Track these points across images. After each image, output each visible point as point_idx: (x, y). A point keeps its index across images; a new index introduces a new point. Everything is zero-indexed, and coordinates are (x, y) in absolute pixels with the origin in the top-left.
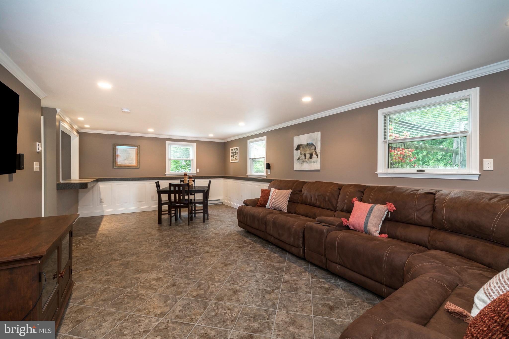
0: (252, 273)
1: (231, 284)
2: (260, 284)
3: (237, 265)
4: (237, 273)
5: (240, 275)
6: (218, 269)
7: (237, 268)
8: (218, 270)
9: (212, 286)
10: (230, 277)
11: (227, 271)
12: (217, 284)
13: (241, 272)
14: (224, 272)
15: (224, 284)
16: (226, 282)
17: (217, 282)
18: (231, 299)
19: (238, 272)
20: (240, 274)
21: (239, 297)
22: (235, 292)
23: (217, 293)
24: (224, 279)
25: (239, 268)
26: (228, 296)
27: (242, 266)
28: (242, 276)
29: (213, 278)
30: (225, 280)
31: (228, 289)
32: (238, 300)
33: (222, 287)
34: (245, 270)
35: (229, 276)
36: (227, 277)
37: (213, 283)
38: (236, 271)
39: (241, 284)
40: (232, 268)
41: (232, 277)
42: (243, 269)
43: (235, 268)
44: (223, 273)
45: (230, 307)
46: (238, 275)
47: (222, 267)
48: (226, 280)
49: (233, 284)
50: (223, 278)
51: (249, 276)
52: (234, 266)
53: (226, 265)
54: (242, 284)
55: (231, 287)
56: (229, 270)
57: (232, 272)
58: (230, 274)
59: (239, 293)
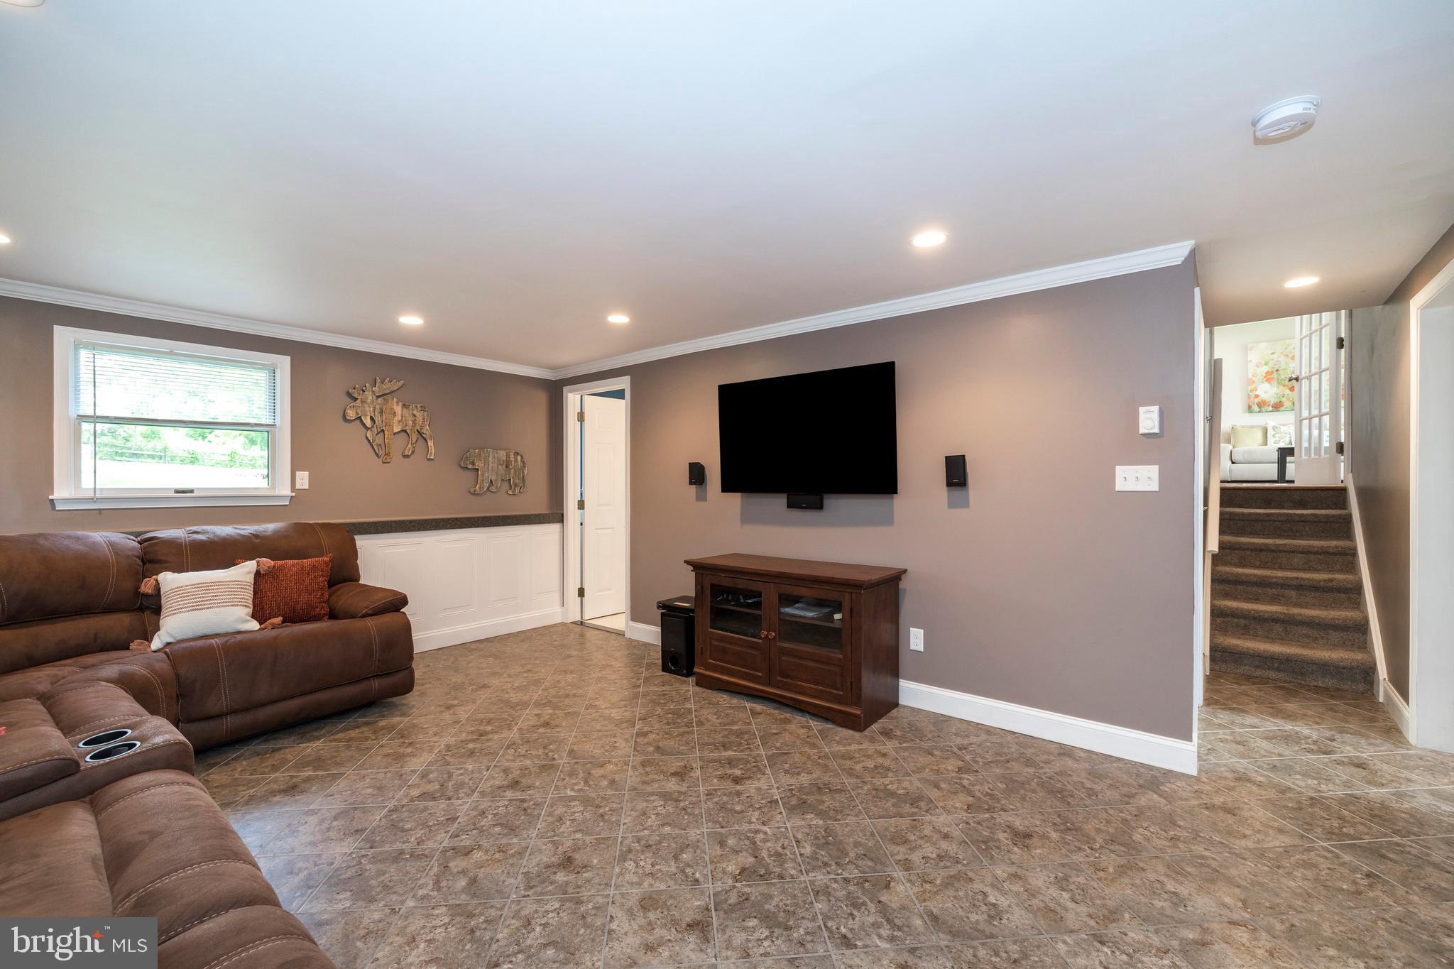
0: (463, 844)
1: (531, 800)
2: (443, 813)
3: (521, 871)
4: (516, 836)
5: (505, 831)
6: (588, 839)
7: (521, 854)
8: (588, 834)
9: (580, 787)
10: (539, 819)
11: (556, 838)
12: (569, 793)
13: (504, 841)
14: (561, 830)
15: (549, 797)
16: (545, 802)
17: (572, 799)
18: (521, 770)
19: (515, 840)
20: (505, 835)
21: (504, 776)
22: (515, 784)
23: (560, 775)
24: (555, 808)
25: (513, 856)
26: (530, 773)
27: (498, 871)
28: (498, 829)
29: (589, 806)
30: (552, 807)
31: (534, 787)
32: (506, 771)
33: (553, 788)
34: (487, 851)
35: (542, 821)
36: (548, 816)
37: (582, 794)
38: (524, 844)
39: (500, 804)
40: (540, 851)
41: (533, 819)
42: (497, 855)
43: (528, 853)
44: (563, 826)
45: (522, 759)
46: (512, 830)
47: (576, 848)
48: (546, 807)
49: (523, 801)
50: (560, 810)
51: (475, 832)
52: (531, 863)
53: (567, 862)
54: (497, 804)
55: (528, 792)
56: (550, 841)
57: (534, 835)
58: (539, 826)
59: (503, 782)
